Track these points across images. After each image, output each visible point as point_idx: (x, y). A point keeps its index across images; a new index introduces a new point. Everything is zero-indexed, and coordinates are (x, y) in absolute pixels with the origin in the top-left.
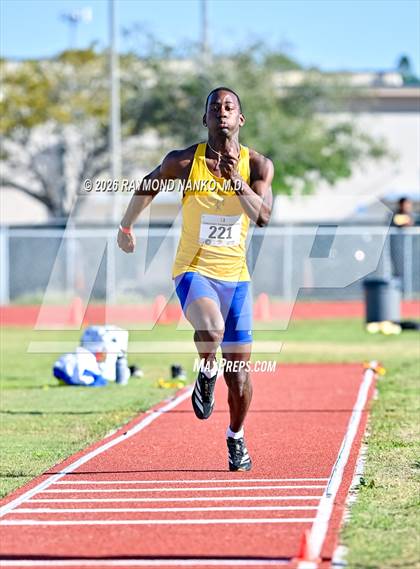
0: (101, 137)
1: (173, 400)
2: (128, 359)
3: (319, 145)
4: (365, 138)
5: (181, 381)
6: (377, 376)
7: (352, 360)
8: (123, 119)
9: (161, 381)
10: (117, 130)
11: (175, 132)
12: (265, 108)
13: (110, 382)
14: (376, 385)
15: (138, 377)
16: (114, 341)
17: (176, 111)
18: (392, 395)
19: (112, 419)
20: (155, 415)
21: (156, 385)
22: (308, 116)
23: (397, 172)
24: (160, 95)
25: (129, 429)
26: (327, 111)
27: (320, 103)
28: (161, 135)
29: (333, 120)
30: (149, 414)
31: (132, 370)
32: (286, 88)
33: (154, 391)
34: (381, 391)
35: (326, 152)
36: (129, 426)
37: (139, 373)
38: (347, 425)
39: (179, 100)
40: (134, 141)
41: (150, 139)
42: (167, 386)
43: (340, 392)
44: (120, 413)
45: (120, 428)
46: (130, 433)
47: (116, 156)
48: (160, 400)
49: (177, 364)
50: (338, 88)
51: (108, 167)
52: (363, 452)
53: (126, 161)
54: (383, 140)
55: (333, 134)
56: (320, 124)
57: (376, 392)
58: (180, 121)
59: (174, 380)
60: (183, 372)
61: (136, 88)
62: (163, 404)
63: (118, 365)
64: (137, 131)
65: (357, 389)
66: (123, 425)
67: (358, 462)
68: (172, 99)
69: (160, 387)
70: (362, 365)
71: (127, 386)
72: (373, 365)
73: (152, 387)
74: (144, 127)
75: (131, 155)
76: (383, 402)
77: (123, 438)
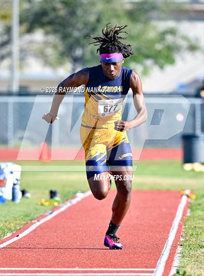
0: (5, 34)
1: (51, 214)
2: (20, 185)
3: (153, 42)
4: (185, 38)
5: (56, 201)
6: (189, 200)
7: (173, 189)
8: (21, 22)
9: (43, 200)
10: (16, 29)
11: (55, 31)
12: (118, 16)
13: (9, 201)
14: (189, 206)
15: (27, 198)
16: (12, 173)
17: (57, 17)
18: (200, 213)
19: (9, 226)
20: (38, 224)
21: (39, 203)
22: (146, 22)
24: (46, 6)
25: (20, 233)
26: (160, 19)
27: (154, 14)
28: (47, 33)
29: (163, 25)
30: (35, 223)
31: (23, 192)
33: (38, 207)
34: (192, 211)
35: (159, 47)
36: (21, 230)
37: (28, 195)
38: (168, 233)
39: (59, 10)
40: (28, 37)
41: (39, 36)
42: (47, 204)
43: (164, 210)
44: (15, 222)
45: (14, 232)
46: (21, 236)
47: (15, 47)
48: (41, 214)
49: (54, 189)
50: (167, 4)
51: (9, 54)
52: (179, 252)
53: (22, 51)
54: (197, 39)
55: (163, 34)
56: (154, 28)
57: (189, 211)
58: (60, 24)
59: (52, 200)
60: (58, 195)
62: (43, 217)
63: (13, 189)
64: (30, 30)
65: (176, 209)
66: (16, 230)
67: (175, 258)
68: (54, 9)
69: (42, 205)
70: (180, 192)
71: (20, 204)
72: (187, 192)
73: (37, 204)
74: (35, 28)
75: (26, 46)
76: (194, 218)
77: (16, 239)
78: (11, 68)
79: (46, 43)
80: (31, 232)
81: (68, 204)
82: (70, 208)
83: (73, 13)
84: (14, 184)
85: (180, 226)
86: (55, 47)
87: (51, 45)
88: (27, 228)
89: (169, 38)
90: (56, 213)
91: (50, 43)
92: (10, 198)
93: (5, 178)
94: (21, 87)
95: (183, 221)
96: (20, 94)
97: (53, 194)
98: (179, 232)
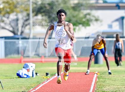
0: (27, 16)
1: (47, 81)
3: (82, 18)
4: (93, 16)
5: (49, 77)
6: (97, 75)
8: (33, 12)
10: (31, 15)
11: (46, 15)
12: (69, 9)
14: (97, 77)
16: (32, 67)
17: (46, 10)
18: (102, 80)
19: (32, 86)
20: (42, 85)
21: (42, 77)
22: (79, 11)
23: (102, 25)
24: (42, 6)
26: (84, 9)
27: (82, 8)
28: (42, 16)
29: (85, 12)
31: (36, 74)
32: (74, 4)
33: (42, 79)
34: (99, 79)
35: (84, 20)
36: (36, 87)
37: (38, 75)
39: (47, 7)
40: (36, 17)
41: (40, 17)
42: (45, 78)
43: (89, 79)
44: (34, 84)
45: (34, 88)
46: (36, 89)
47: (31, 21)
49: (47, 72)
50: (87, 4)
51: (29, 24)
53: (33, 23)
54: (98, 17)
55: (86, 15)
56: (82, 13)
57: (97, 79)
58: (47, 12)
59: (47, 76)
60: (49, 75)
61: (36, 4)
62: (44, 82)
63: (33, 72)
64: (36, 15)
65: (93, 78)
68: (45, 7)
69: (43, 78)
70: (94, 73)
71: (35, 78)
72: (97, 72)
73: (41, 78)
74: (38, 14)
75: (35, 21)
76: (99, 82)
77: (34, 90)
78: (30, 29)
79: (42, 20)
80: (40, 88)
81: (53, 78)
82: (54, 79)
83: (52, 8)
84: (33, 71)
85: (95, 84)
86: (46, 21)
87: (44, 20)
88: (38, 86)
89: (88, 17)
90: (49, 81)
91: (44, 19)
92: (32, 76)
93: (29, 69)
94: (33, 36)
95: (96, 83)
96: (33, 38)
97: (47, 74)
98: (94, 87)
